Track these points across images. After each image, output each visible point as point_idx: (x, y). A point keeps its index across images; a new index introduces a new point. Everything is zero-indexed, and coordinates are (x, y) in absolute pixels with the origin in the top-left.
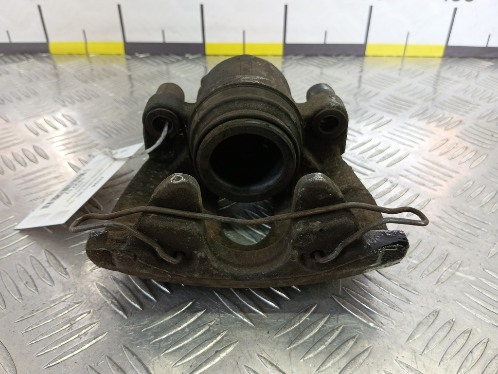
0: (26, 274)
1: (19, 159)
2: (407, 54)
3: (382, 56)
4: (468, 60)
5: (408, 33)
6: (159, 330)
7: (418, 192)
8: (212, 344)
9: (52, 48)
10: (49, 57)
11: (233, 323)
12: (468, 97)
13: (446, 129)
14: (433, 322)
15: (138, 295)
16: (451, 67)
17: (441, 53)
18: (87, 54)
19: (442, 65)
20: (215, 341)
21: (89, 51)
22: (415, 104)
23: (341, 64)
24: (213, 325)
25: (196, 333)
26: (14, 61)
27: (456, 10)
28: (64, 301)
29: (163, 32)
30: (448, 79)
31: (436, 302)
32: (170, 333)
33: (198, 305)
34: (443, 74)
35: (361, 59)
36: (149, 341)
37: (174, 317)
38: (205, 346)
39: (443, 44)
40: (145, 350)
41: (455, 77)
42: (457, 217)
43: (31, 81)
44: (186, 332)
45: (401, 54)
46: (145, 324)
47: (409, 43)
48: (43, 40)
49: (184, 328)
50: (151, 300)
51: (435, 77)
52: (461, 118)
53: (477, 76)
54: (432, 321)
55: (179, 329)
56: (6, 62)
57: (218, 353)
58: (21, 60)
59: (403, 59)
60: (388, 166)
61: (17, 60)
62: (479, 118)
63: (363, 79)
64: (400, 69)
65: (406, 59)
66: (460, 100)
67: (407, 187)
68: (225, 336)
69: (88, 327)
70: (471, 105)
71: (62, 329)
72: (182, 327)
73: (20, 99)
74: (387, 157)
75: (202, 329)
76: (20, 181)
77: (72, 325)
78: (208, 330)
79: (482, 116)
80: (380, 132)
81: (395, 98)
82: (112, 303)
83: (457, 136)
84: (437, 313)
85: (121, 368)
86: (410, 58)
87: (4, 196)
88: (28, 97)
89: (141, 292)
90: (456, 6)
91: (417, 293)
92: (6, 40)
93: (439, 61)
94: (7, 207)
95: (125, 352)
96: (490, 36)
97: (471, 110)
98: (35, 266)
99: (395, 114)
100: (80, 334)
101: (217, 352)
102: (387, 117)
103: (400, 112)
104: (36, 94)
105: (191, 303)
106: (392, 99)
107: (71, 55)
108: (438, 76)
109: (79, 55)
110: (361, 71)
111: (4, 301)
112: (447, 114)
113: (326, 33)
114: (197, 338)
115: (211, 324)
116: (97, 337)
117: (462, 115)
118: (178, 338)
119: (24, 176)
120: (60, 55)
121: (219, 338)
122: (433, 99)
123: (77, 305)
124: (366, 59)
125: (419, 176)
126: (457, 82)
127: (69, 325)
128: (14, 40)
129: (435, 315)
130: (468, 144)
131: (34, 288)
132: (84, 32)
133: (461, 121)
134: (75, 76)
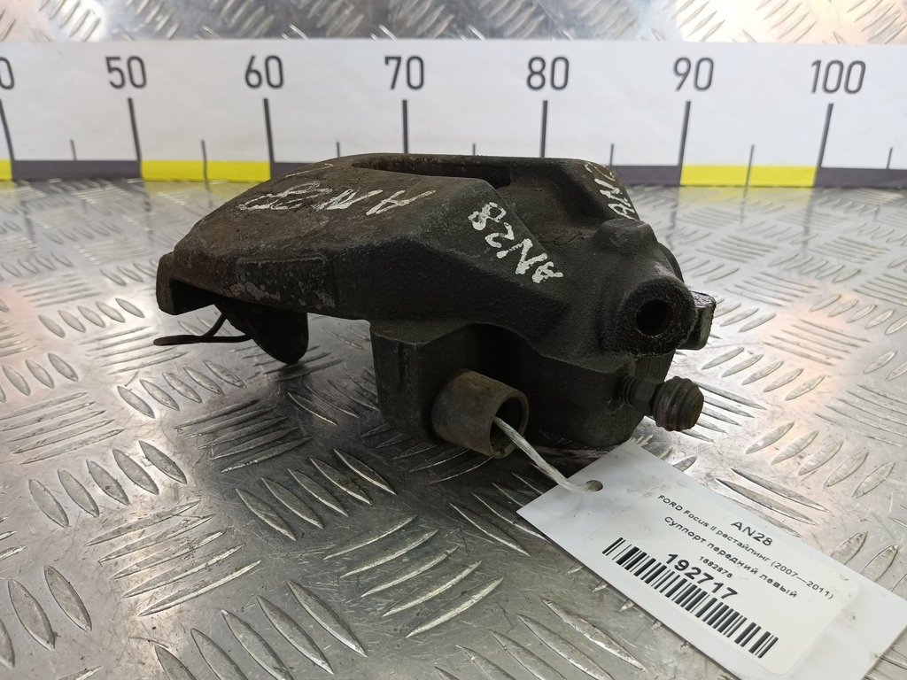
0: (105, 476)
1: (91, 315)
2: (752, 182)
3: (710, 186)
4: (857, 191)
5: (753, 147)
6: (356, 558)
7: (800, 367)
8: (453, 581)
9: (146, 171)
10: (140, 184)
11: (490, 551)
12: (867, 239)
13: (834, 282)
14: (859, 551)
15: (315, 506)
16: (829, 200)
17: (810, 181)
18: (206, 181)
19: (813, 199)
20: (459, 577)
21: (209, 177)
22: (775, 248)
23: (641, 196)
24: (453, 553)
25: (423, 564)
26: (79, 189)
27: (831, 106)
28: (177, 515)
29: (338, 145)
30: (828, 216)
31: (859, 520)
32: (377, 563)
33: (422, 523)
34: (817, 209)
35: (674, 190)
36: (339, 575)
37: (380, 540)
38: (443, 584)
39: (814, 164)
40: (332, 587)
41: (840, 213)
42: (876, 402)
43: (109, 214)
44: (405, 563)
45: (743, 182)
46: (329, 550)
47: (755, 163)
48: (132, 157)
49: (402, 556)
50: (339, 515)
51: (805, 212)
52: (859, 266)
53: (877, 212)
54: (856, 549)
55: (393, 557)
56: (65, 190)
57: (466, 595)
58: (91, 187)
59: (746, 190)
60: (741, 331)
61: (84, 187)
62: (890, 267)
63: (679, 215)
64: (743, 203)
65: (751, 190)
66: (854, 242)
67: (780, 360)
68: (477, 569)
69: (223, 552)
70: (873, 250)
71: (174, 556)
72: (397, 555)
73: (91, 237)
74: (739, 318)
75: (435, 558)
76: (95, 345)
77: (192, 549)
78: (445, 561)
79: (895, 263)
80: (721, 285)
81: (739, 240)
82: (267, 516)
83: (857, 291)
84: (864, 537)
85: (287, 616)
86: (757, 189)
87: (65, 366)
88: (106, 235)
89: (320, 502)
90: (831, 102)
91: (822, 509)
92: (68, 157)
93: (809, 192)
94: (70, 382)
95: (294, 591)
96: (891, 150)
97: (874, 256)
98: (123, 465)
99: (743, 261)
100: (210, 563)
101: (463, 593)
102: (731, 265)
103: (751, 258)
104: (118, 231)
105: (409, 520)
106: (736, 241)
107: (177, 181)
108: (809, 211)
109: (192, 181)
110: (675, 206)
111: (66, 515)
112: (833, 261)
113: (612, 146)
114: (425, 572)
115: (449, 552)
116: (240, 568)
117: (860, 263)
118: (391, 572)
119: (100, 339)
120: (160, 183)
121: (467, 572)
122: (805, 243)
123: (201, 521)
124: (682, 190)
125: (798, 344)
126: (843, 219)
127: (188, 550)
128: (82, 156)
129: (862, 541)
130: (877, 302)
131: (121, 496)
132: (203, 143)
133: (859, 271)
134: (187, 209)
